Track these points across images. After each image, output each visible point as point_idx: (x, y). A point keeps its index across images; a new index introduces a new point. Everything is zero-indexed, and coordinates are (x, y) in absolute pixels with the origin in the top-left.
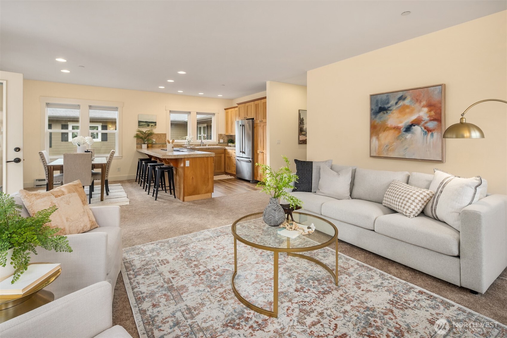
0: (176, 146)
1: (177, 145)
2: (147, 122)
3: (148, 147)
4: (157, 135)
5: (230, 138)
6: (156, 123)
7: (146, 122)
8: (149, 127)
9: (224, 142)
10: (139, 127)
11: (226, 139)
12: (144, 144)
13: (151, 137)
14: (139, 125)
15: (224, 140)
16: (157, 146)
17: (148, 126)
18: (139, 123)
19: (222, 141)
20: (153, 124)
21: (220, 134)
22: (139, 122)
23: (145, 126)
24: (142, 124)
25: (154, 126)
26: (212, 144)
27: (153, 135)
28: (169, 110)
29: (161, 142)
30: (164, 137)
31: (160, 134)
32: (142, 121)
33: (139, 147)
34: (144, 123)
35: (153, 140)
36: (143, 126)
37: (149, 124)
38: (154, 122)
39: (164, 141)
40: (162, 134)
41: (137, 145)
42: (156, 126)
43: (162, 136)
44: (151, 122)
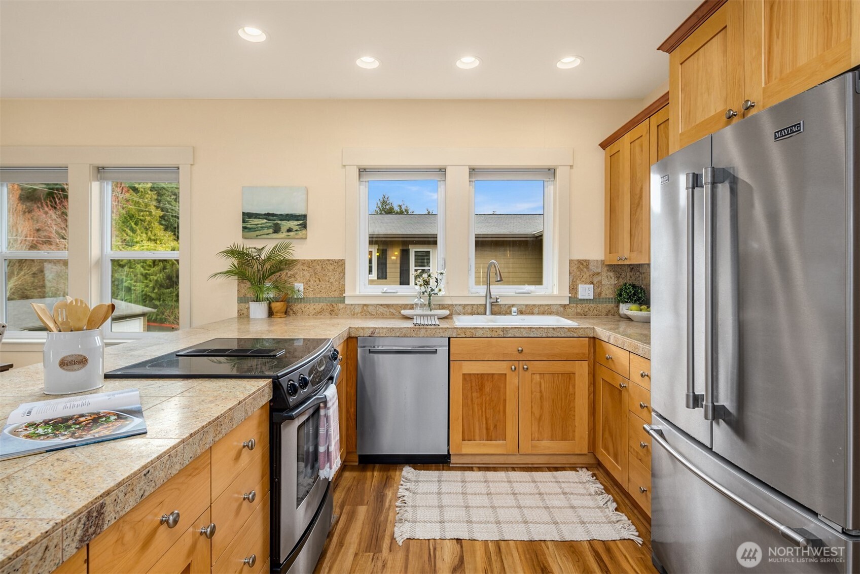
0: (381, 310)
1: (388, 306)
2: (273, 215)
3: (271, 313)
4: (310, 264)
5: (628, 278)
6: (304, 217)
7: (268, 214)
8: (280, 235)
9: (598, 298)
10: (244, 237)
11: (609, 283)
12: (257, 300)
13: (290, 273)
14: (244, 228)
15: (597, 286)
16: (311, 308)
17: (277, 230)
18: (244, 221)
19: (586, 291)
20: (293, 224)
21: (580, 262)
22: (247, 216)
23: (266, 231)
24: (256, 223)
25: (300, 232)
26: (541, 305)
27: (297, 267)
28: (356, 167)
29: (324, 296)
30: (337, 276)
31: (321, 261)
32: (253, 213)
33: (243, 312)
34: (260, 223)
35: (296, 284)
36: (258, 233)
37: (279, 222)
38: (299, 216)
39: (338, 290)
40: (331, 262)
41: (238, 302)
42: (304, 232)
43: (328, 270)
44: (287, 215)
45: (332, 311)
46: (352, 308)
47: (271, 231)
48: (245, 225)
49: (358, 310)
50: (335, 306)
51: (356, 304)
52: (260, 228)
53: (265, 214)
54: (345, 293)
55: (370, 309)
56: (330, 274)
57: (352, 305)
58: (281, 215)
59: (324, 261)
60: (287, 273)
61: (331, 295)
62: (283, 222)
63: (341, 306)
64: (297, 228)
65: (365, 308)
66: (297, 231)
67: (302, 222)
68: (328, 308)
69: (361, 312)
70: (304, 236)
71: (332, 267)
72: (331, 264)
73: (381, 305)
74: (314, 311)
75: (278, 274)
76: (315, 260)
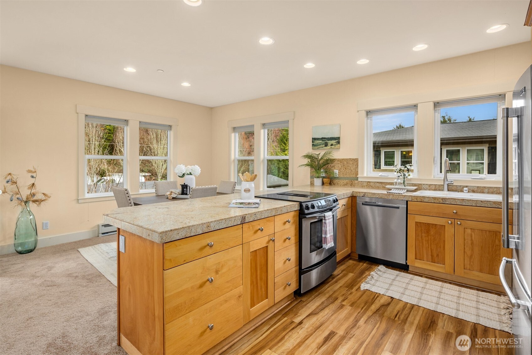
0: (378, 185)
1: (381, 183)
2: (325, 138)
3: (323, 184)
4: (341, 161)
6: (339, 138)
7: (323, 138)
8: (328, 147)
10: (313, 149)
12: (318, 177)
14: (313, 145)
16: (342, 182)
17: (326, 145)
18: (313, 142)
20: (333, 142)
22: (314, 139)
23: (322, 146)
24: (317, 142)
25: (336, 146)
26: (490, 187)
27: (335, 162)
28: (364, 111)
29: (348, 176)
30: (354, 167)
31: (346, 159)
32: (316, 138)
33: (312, 182)
34: (319, 142)
35: (335, 170)
36: (318, 147)
37: (327, 141)
38: (336, 138)
39: (355, 174)
40: (351, 160)
41: (311, 179)
42: (338, 145)
43: (350, 164)
44: (331, 138)
45: (352, 184)
46: (362, 183)
47: (324, 146)
48: (313, 143)
49: (365, 184)
50: (353, 181)
51: (364, 181)
52: (319, 145)
53: (321, 138)
54: (358, 175)
55: (371, 184)
56: (351, 166)
57: (362, 181)
58: (328, 138)
59: (348, 159)
60: (331, 165)
61: (351, 176)
62: (329, 141)
63: (356, 182)
64: (335, 144)
65: (369, 183)
66: (335, 145)
67: (337, 141)
68: (350, 182)
69: (366, 186)
70: (338, 148)
71: (352, 162)
72: (351, 161)
73: (378, 182)
74: (343, 184)
75: (327, 165)
76: (344, 159)
